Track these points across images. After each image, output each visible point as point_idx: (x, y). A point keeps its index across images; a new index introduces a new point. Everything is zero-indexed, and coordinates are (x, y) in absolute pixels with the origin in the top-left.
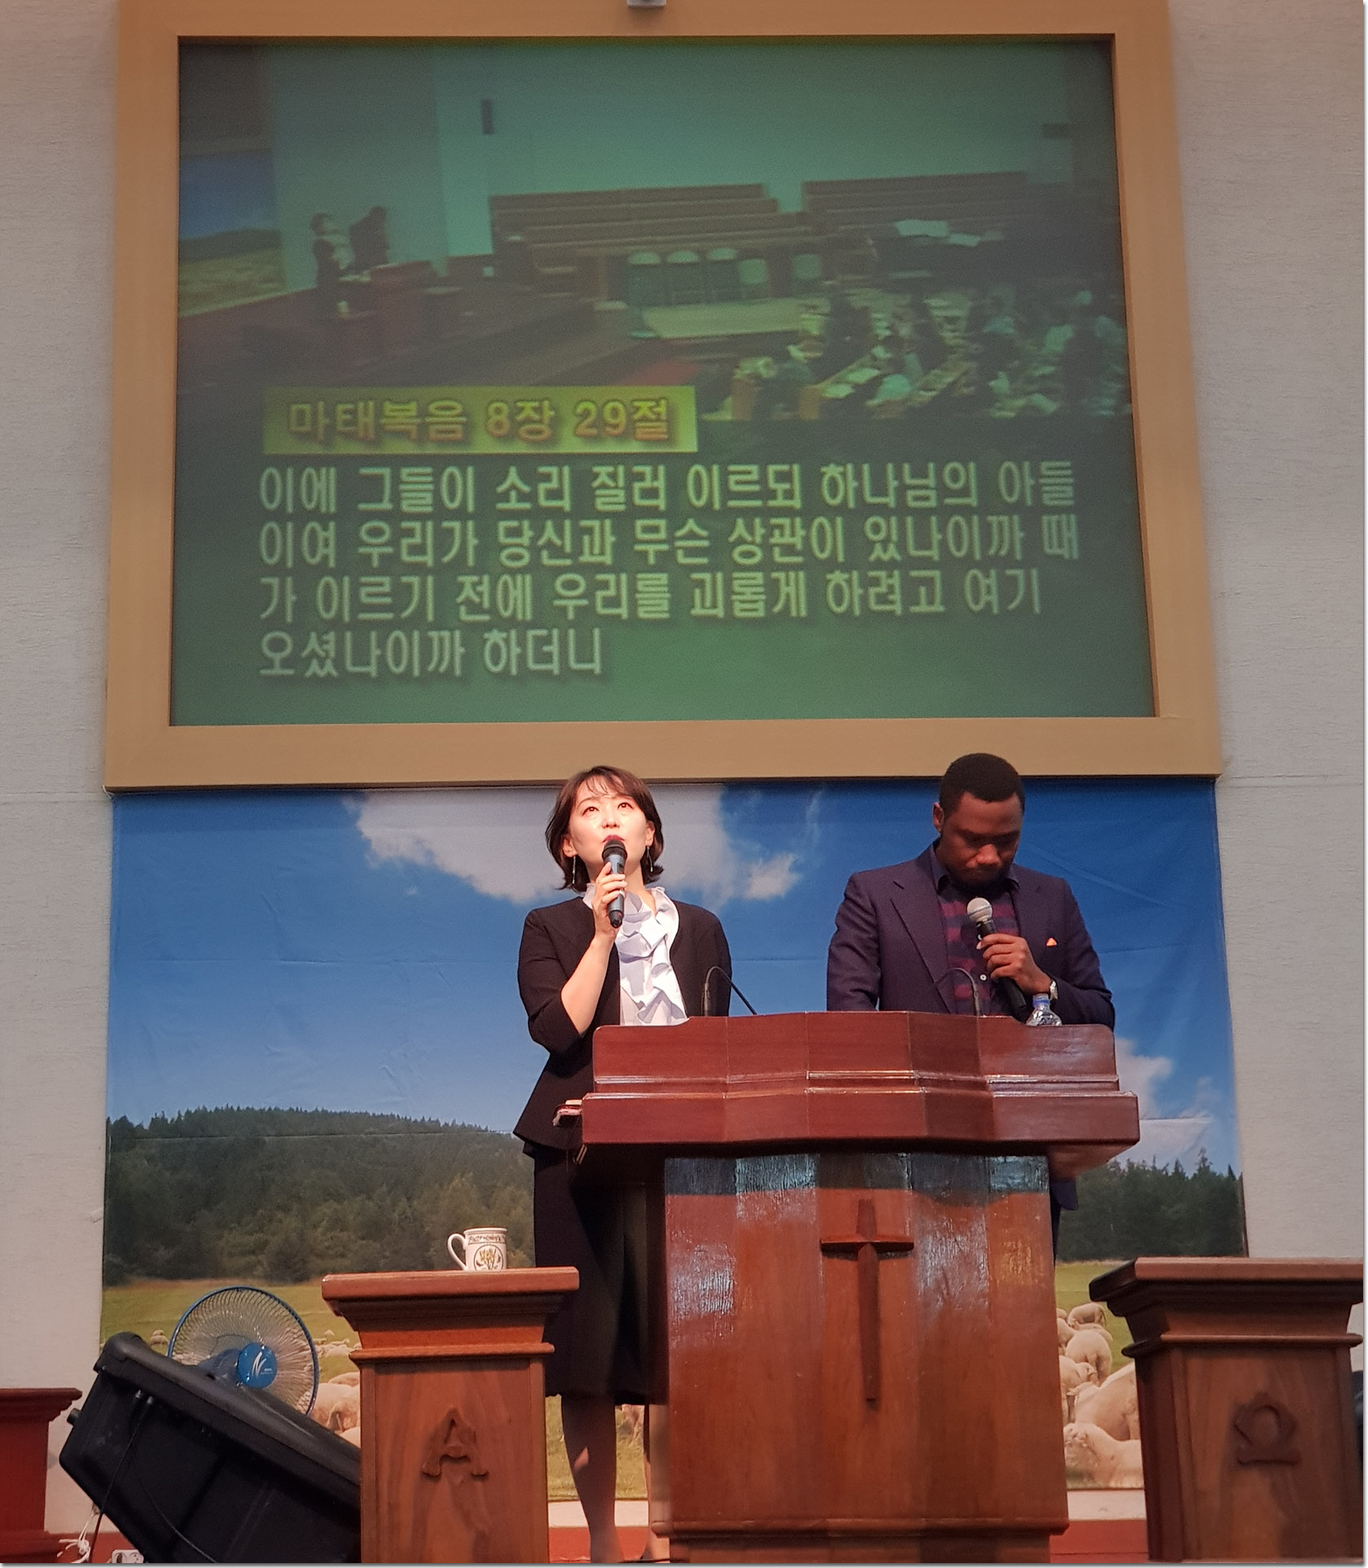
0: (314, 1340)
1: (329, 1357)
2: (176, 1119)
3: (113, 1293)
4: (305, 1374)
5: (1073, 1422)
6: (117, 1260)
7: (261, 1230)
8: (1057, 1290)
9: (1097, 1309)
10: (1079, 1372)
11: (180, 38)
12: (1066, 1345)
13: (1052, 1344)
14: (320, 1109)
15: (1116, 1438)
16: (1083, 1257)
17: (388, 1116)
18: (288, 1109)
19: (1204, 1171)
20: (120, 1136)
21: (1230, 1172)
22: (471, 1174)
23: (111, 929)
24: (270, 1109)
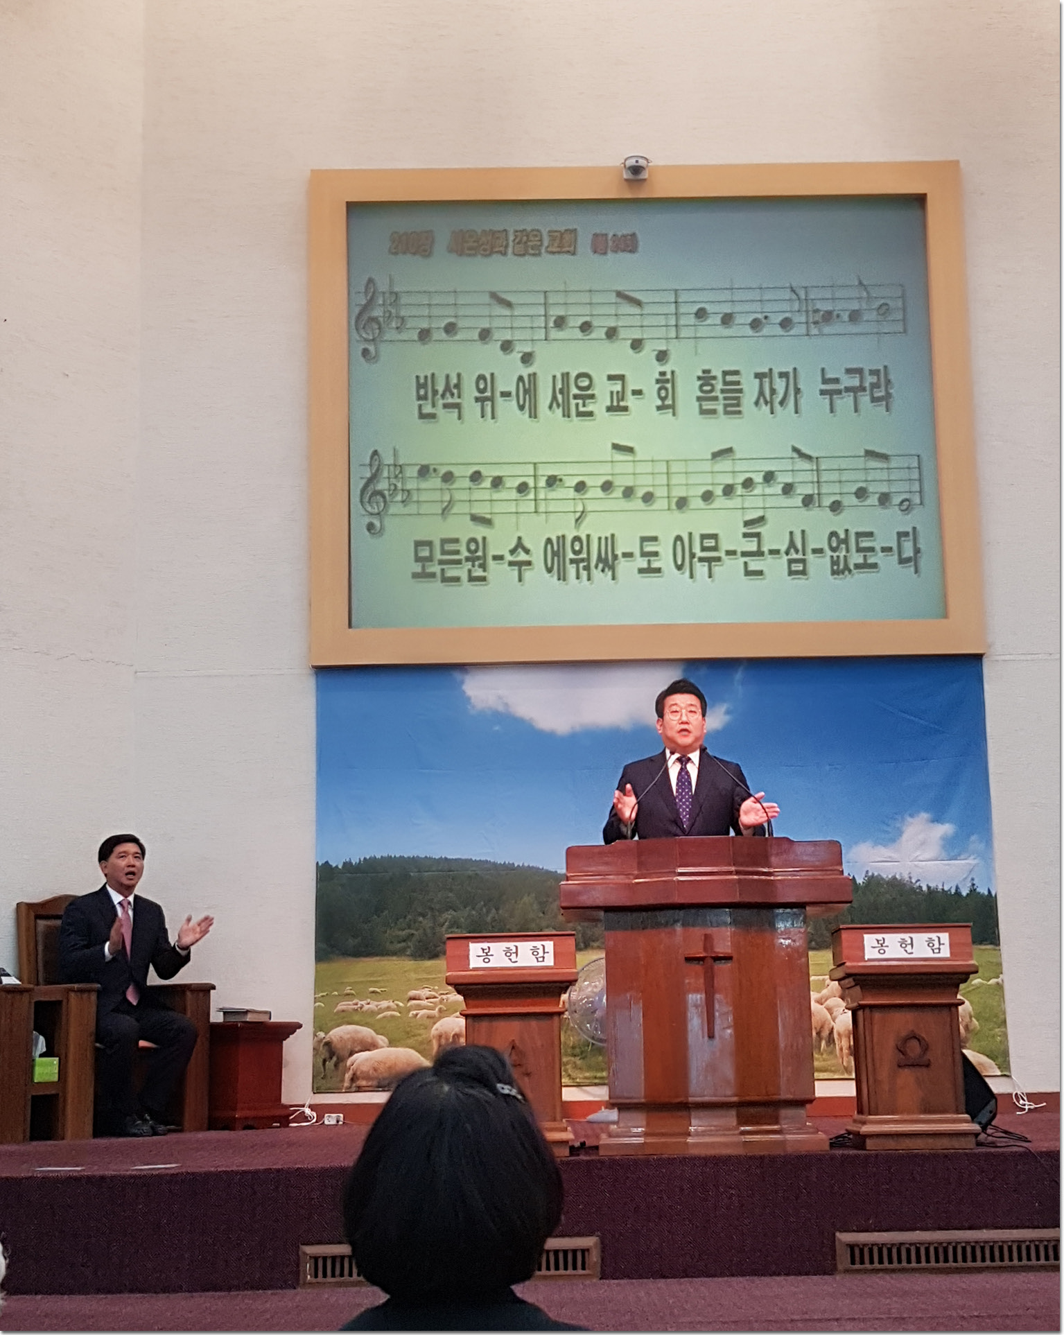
1: (451, 1003)
2: (358, 861)
3: (324, 966)
6: (324, 946)
7: (409, 927)
11: (347, 203)
14: (443, 857)
17: (483, 861)
18: (424, 856)
19: (973, 891)
20: (325, 872)
21: (989, 892)
22: (534, 895)
23: (317, 753)
24: (414, 857)
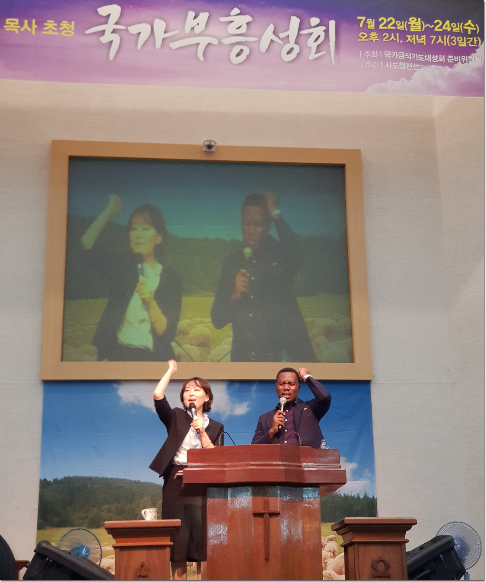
0: (102, 545)
1: (106, 550)
2: (61, 478)
3: (41, 532)
4: (98, 556)
5: (326, 570)
6: (42, 521)
7: (86, 512)
8: (322, 531)
9: (334, 537)
10: (328, 555)
11: (69, 156)
12: (325, 547)
13: (320, 546)
14: (104, 477)
15: (338, 574)
16: (330, 522)
17: (125, 479)
18: (94, 476)
19: (366, 497)
20: (44, 484)
22: (150, 496)
23: (42, 423)
24: (89, 477)
